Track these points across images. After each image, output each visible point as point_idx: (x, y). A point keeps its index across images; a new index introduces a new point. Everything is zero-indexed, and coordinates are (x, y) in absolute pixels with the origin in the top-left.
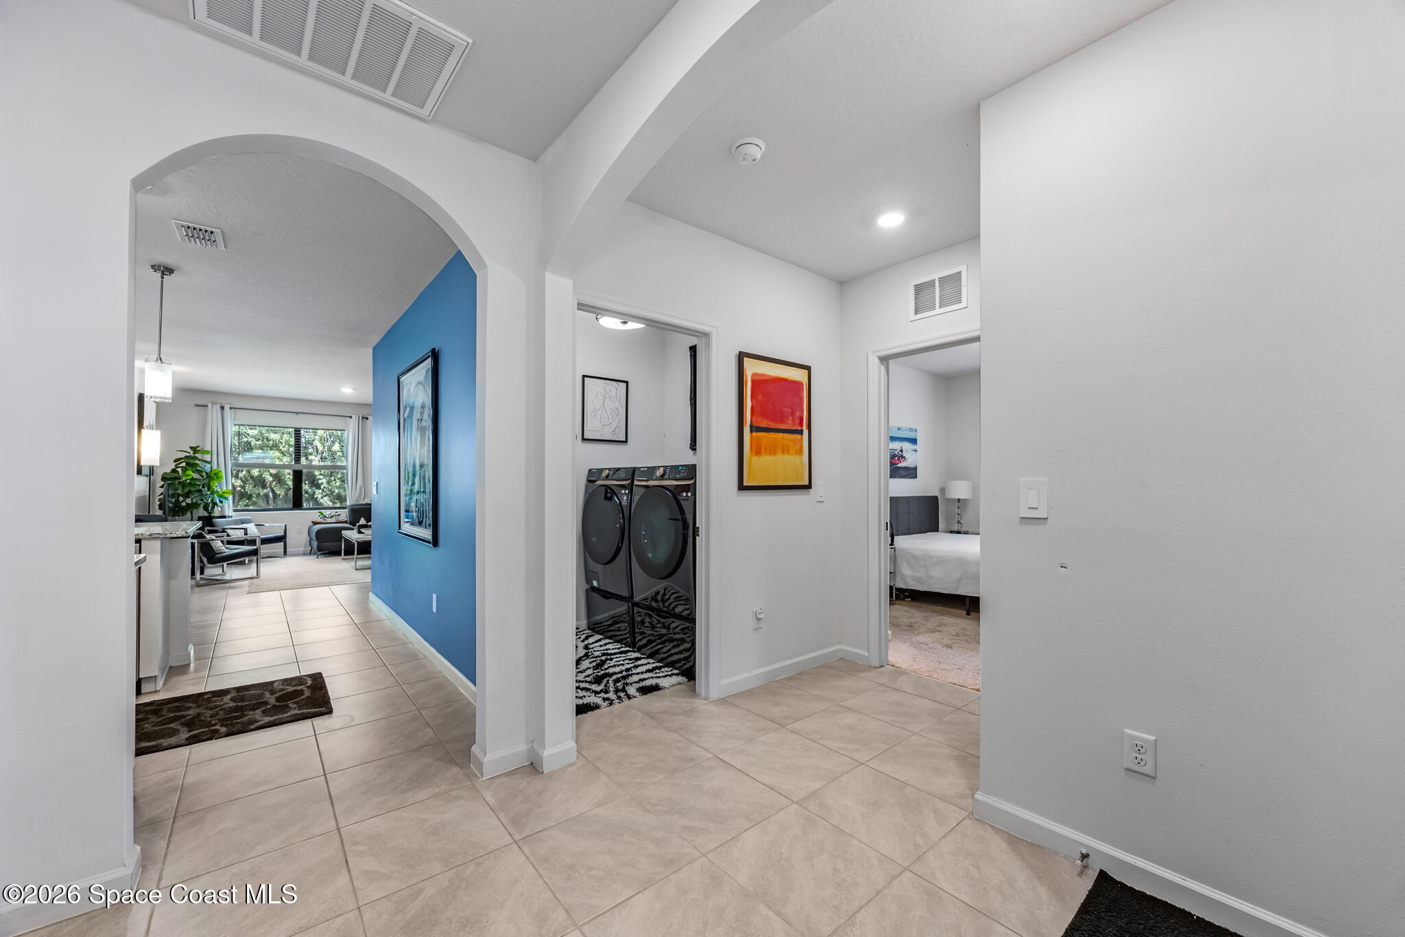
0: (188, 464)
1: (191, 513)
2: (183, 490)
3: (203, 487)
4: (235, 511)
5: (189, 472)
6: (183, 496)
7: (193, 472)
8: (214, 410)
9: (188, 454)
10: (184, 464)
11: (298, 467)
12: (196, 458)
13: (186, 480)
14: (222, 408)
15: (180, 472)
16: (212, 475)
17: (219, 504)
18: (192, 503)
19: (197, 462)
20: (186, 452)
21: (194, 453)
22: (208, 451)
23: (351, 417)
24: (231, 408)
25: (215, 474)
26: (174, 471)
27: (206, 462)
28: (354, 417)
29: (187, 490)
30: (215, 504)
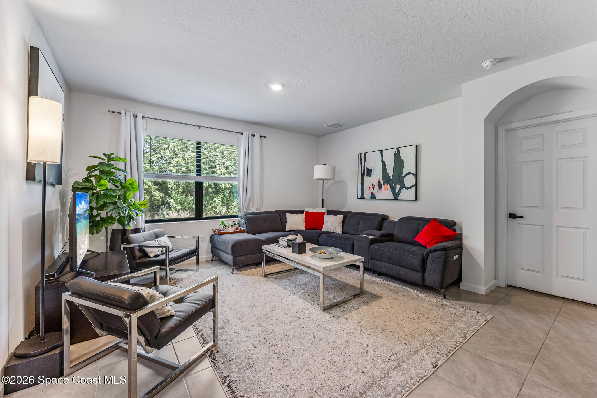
0: (102, 172)
1: (106, 228)
2: (97, 203)
3: (119, 198)
4: (147, 222)
5: (104, 181)
6: (97, 209)
7: (109, 182)
8: (128, 118)
9: (103, 161)
10: (97, 173)
11: (199, 179)
12: (111, 165)
13: (100, 191)
14: (135, 116)
15: (94, 181)
16: (127, 185)
17: (135, 217)
18: (108, 218)
19: (112, 170)
20: (100, 158)
21: (109, 160)
22: (122, 159)
23: (242, 134)
24: (143, 117)
25: (130, 184)
26: (87, 180)
27: (120, 170)
28: (245, 133)
29: (101, 203)
30: (130, 217)
